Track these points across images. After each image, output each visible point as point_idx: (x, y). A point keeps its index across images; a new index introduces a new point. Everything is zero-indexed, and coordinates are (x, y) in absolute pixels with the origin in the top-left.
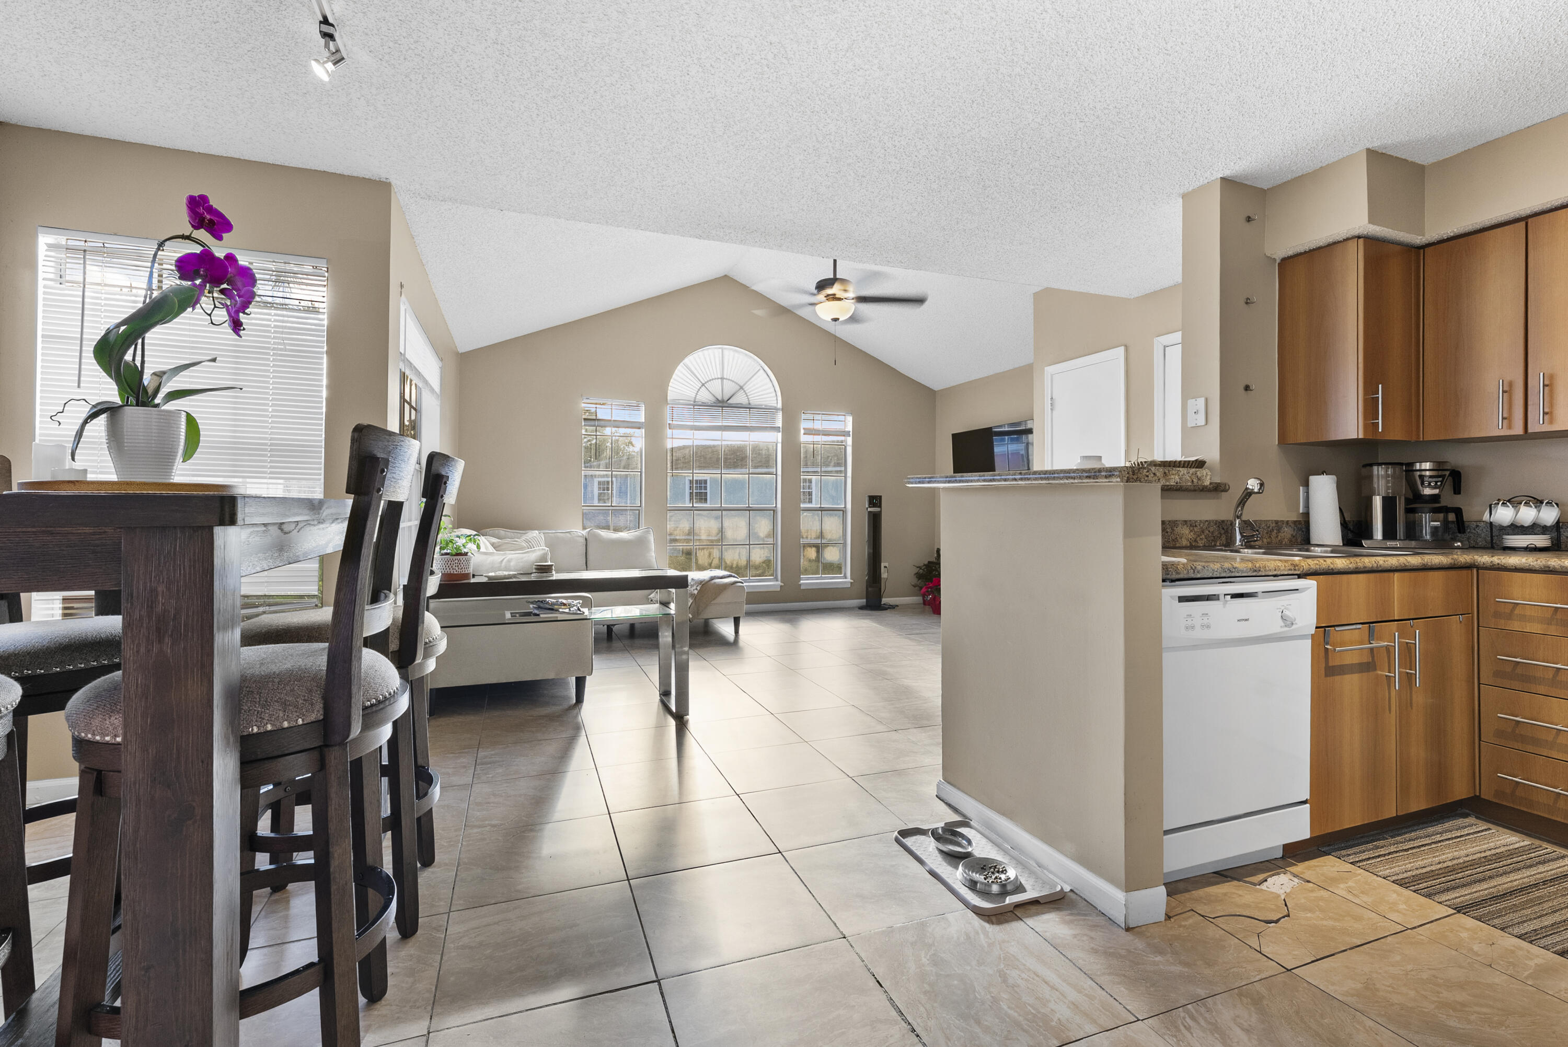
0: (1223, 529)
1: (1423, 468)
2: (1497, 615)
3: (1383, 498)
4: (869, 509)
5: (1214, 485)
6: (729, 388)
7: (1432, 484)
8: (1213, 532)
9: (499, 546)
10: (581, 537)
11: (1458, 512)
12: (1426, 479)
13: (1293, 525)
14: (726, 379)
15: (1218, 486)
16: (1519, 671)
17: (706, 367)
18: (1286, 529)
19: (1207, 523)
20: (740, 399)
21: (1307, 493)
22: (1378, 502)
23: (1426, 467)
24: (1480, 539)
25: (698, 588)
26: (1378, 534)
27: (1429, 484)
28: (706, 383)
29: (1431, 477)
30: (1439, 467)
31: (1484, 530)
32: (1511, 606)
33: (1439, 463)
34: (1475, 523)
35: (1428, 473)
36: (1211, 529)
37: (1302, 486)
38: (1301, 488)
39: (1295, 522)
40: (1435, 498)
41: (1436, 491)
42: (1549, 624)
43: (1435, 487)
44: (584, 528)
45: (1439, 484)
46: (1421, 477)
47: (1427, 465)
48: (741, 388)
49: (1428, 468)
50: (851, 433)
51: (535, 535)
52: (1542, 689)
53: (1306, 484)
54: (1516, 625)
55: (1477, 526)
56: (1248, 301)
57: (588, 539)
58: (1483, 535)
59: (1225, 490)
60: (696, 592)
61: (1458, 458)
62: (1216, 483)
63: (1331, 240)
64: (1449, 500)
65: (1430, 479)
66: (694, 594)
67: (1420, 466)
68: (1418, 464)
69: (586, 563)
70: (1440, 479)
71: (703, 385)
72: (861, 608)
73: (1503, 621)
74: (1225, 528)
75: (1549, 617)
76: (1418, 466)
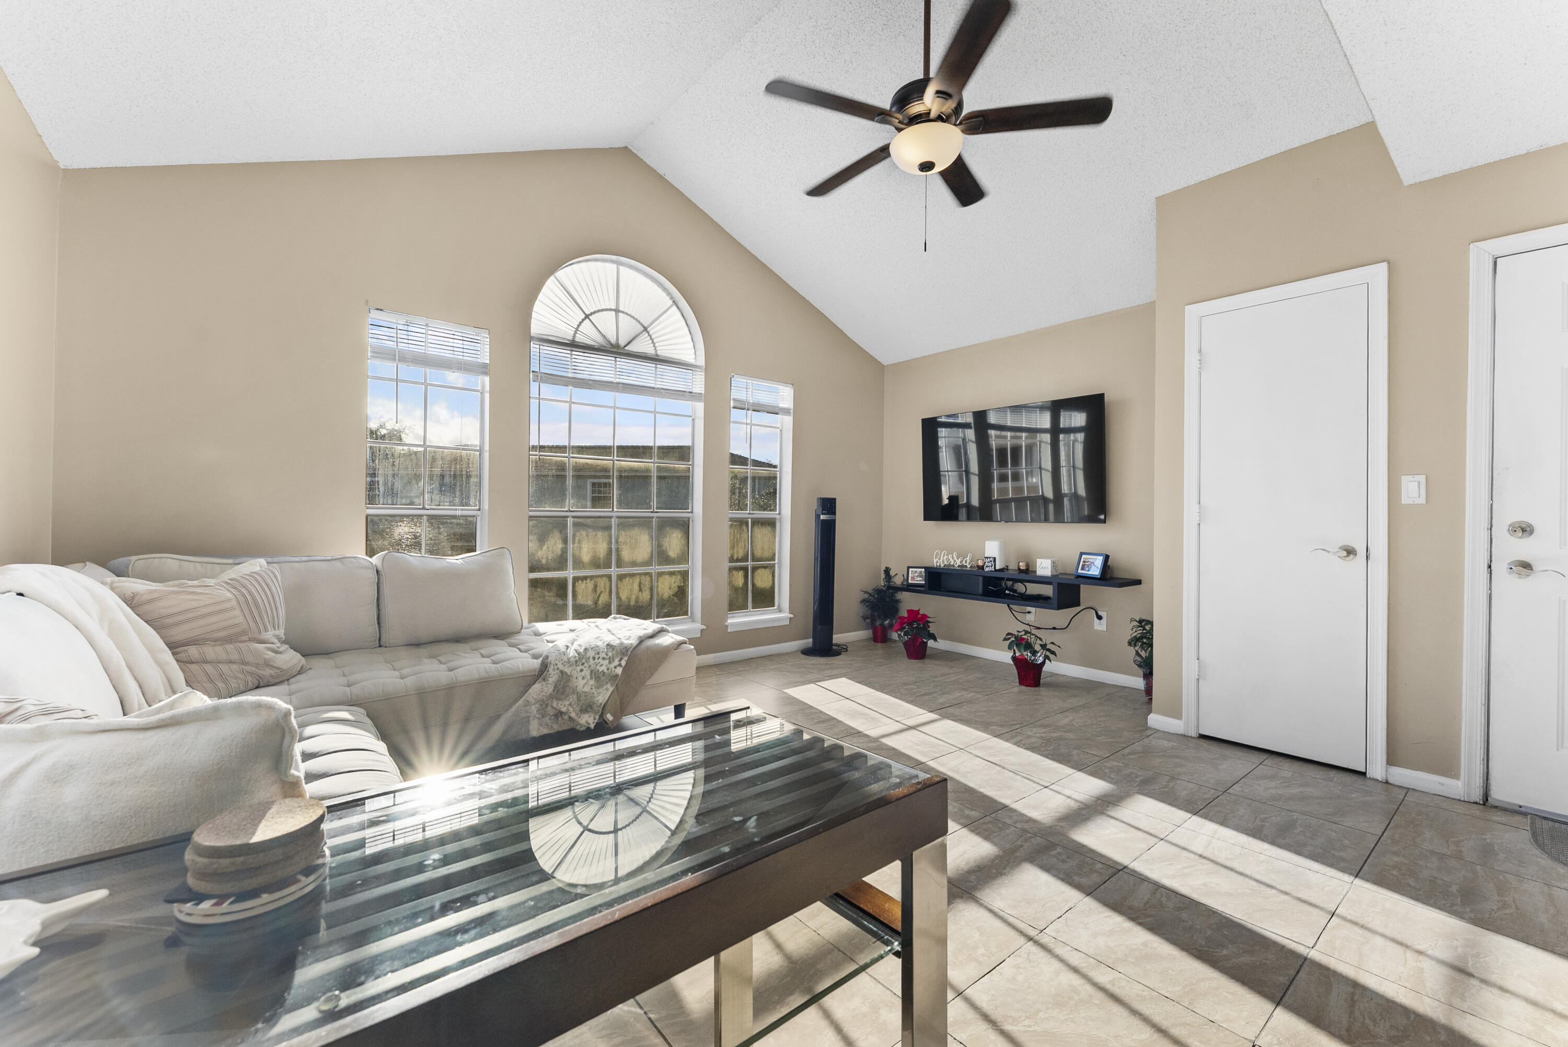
4: (822, 517)
6: (627, 328)
9: (152, 600)
10: (367, 568)
14: (623, 312)
17: (592, 289)
20: (642, 346)
25: (623, 663)
28: (591, 314)
44: (371, 552)
48: (645, 329)
50: (792, 411)
51: (257, 569)
57: (382, 573)
60: (619, 671)
66: (617, 675)
69: (378, 618)
71: (587, 317)
72: (807, 652)
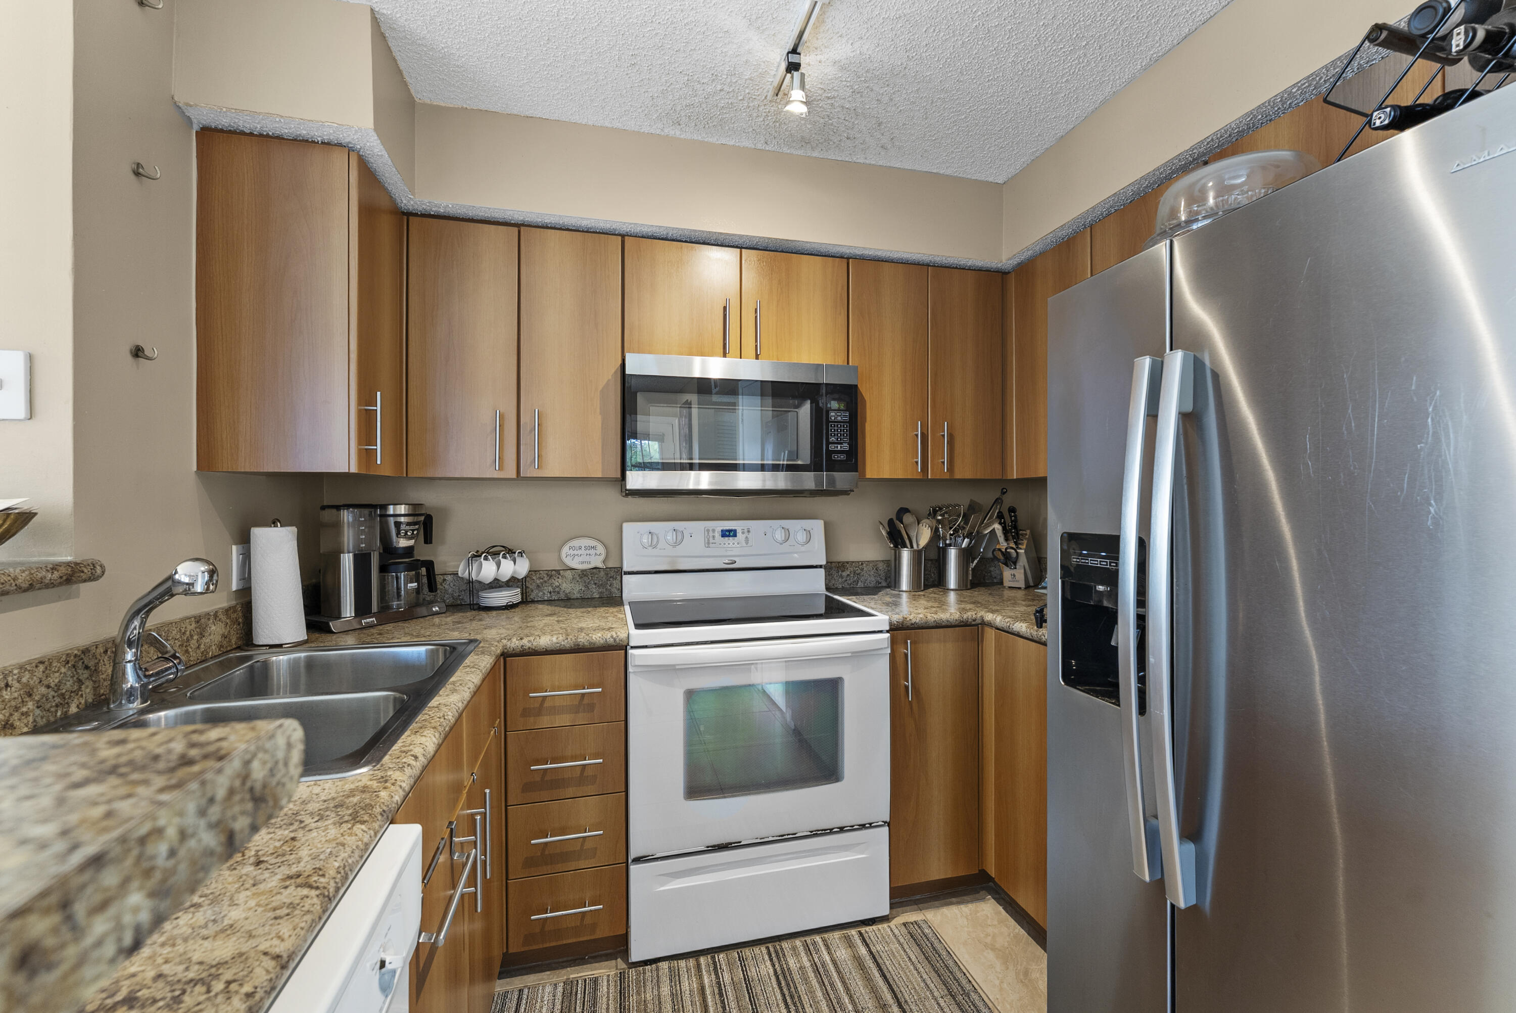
0: (87, 667)
1: (398, 512)
2: (526, 713)
3: (355, 556)
5: (63, 570)
7: (409, 534)
8: (58, 686)
11: (429, 565)
12: (403, 527)
13: (223, 618)
15: (74, 572)
16: (548, 778)
18: (213, 628)
19: (41, 668)
21: (246, 557)
22: (347, 561)
23: (401, 510)
24: (447, 596)
26: (348, 610)
27: (406, 534)
29: (408, 524)
30: (416, 509)
31: (452, 585)
32: (541, 699)
33: (415, 506)
34: (441, 577)
35: (402, 519)
36: (54, 680)
37: (236, 544)
38: (234, 548)
39: (227, 611)
40: (409, 551)
41: (411, 542)
42: (577, 712)
43: (410, 538)
45: (415, 532)
46: (398, 524)
47: (402, 509)
49: (403, 512)
52: (570, 792)
53: (244, 540)
54: (545, 721)
55: (444, 580)
56: (141, 170)
58: (450, 591)
59: (93, 578)
61: (430, 498)
62: (68, 564)
63: (304, 132)
64: (423, 553)
65: (408, 528)
67: (394, 510)
68: (391, 507)
70: (417, 527)
73: (532, 719)
74: (91, 664)
75: (577, 703)
76: (391, 510)
